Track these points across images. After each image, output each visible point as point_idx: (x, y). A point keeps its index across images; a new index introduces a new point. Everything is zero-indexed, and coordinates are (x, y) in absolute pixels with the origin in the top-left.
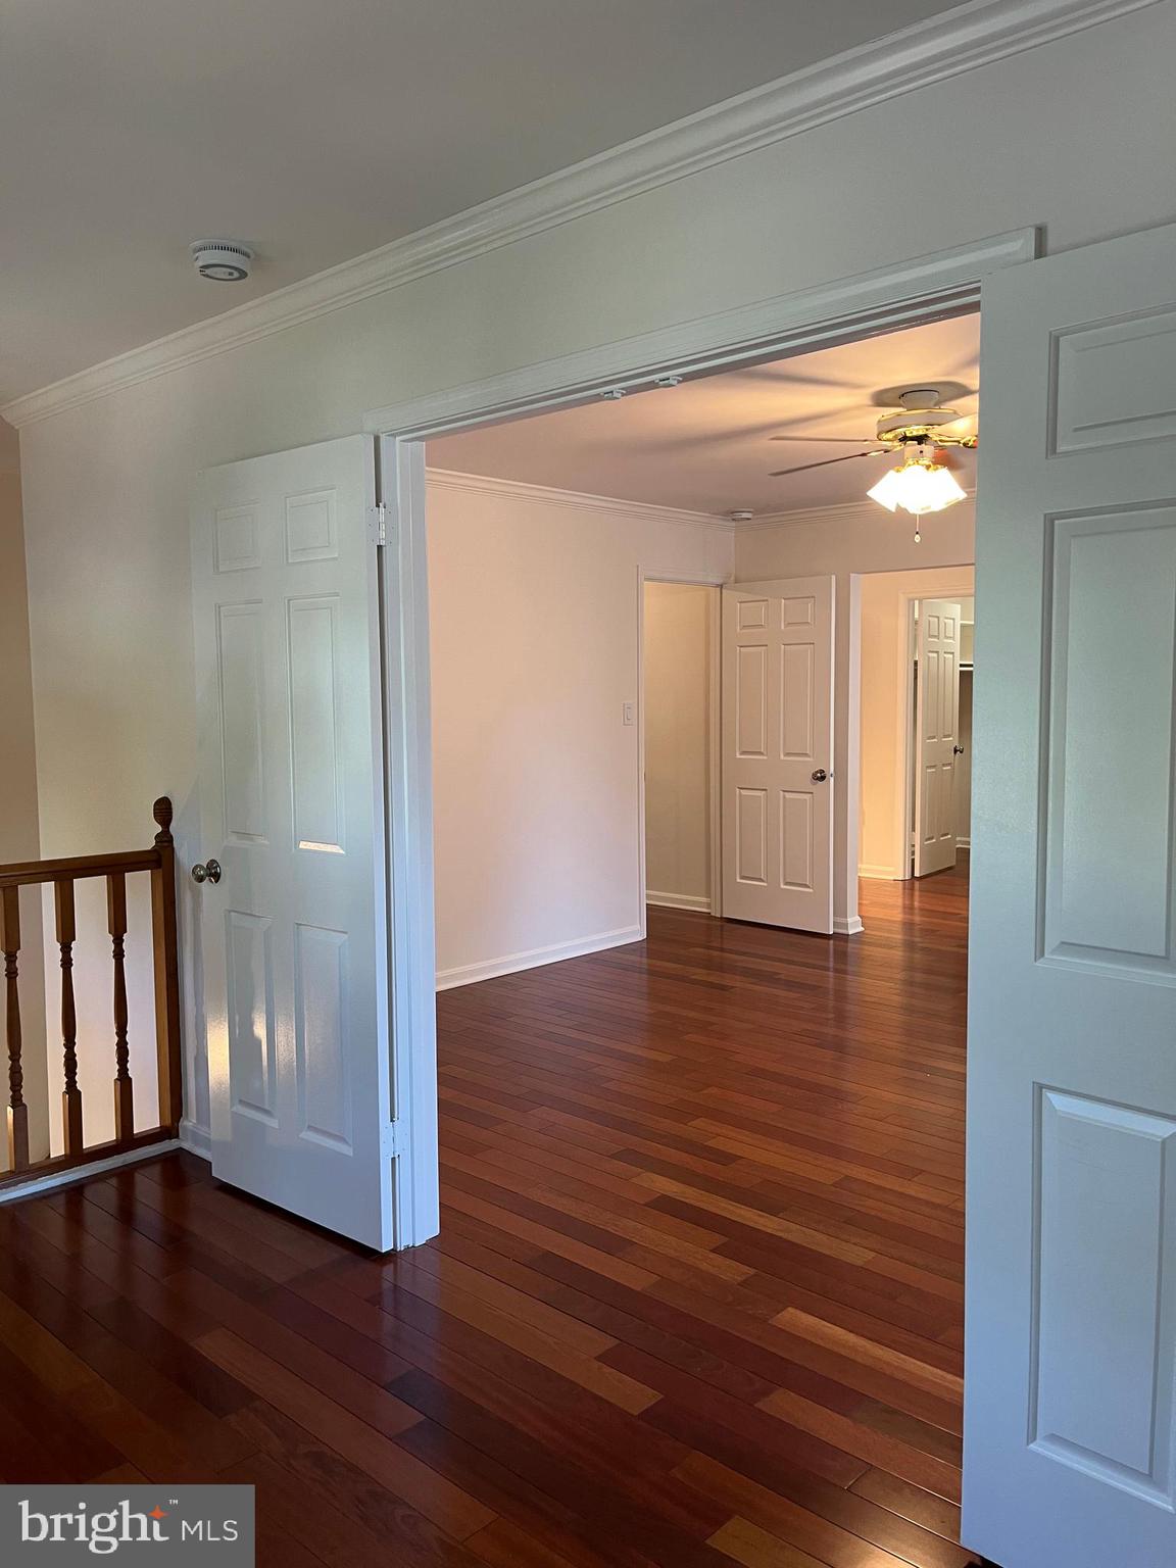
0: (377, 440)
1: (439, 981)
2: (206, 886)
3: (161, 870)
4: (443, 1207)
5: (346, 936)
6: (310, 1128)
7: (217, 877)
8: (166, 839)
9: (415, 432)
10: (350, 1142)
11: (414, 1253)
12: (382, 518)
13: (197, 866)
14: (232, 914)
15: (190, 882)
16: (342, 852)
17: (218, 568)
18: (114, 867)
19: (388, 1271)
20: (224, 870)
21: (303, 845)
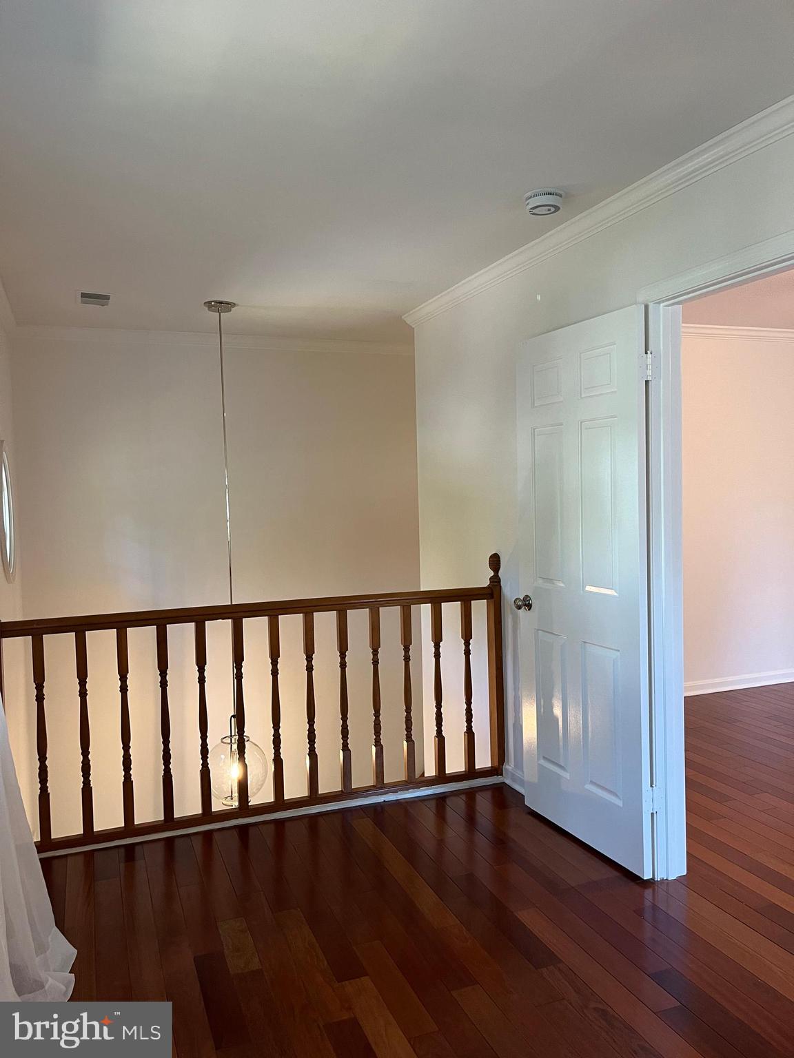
0: (646, 307)
1: (686, 689)
2: (522, 612)
3: (493, 600)
4: (690, 855)
5: (618, 653)
6: (592, 783)
7: (529, 606)
8: (496, 580)
9: (673, 299)
10: (621, 797)
11: (668, 884)
12: (649, 361)
13: (516, 600)
14: (540, 632)
15: (511, 609)
16: (616, 594)
17: (534, 404)
18: (465, 597)
19: (648, 893)
20: (534, 602)
21: (588, 588)
